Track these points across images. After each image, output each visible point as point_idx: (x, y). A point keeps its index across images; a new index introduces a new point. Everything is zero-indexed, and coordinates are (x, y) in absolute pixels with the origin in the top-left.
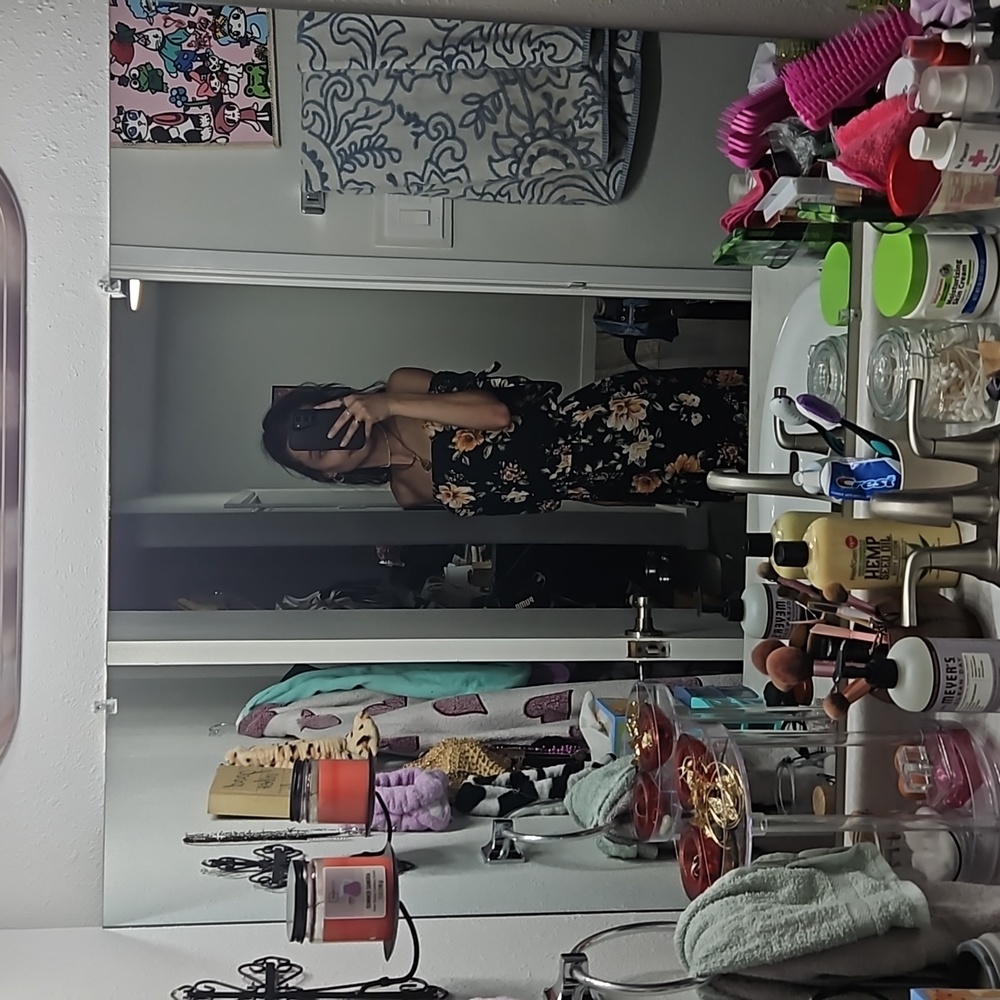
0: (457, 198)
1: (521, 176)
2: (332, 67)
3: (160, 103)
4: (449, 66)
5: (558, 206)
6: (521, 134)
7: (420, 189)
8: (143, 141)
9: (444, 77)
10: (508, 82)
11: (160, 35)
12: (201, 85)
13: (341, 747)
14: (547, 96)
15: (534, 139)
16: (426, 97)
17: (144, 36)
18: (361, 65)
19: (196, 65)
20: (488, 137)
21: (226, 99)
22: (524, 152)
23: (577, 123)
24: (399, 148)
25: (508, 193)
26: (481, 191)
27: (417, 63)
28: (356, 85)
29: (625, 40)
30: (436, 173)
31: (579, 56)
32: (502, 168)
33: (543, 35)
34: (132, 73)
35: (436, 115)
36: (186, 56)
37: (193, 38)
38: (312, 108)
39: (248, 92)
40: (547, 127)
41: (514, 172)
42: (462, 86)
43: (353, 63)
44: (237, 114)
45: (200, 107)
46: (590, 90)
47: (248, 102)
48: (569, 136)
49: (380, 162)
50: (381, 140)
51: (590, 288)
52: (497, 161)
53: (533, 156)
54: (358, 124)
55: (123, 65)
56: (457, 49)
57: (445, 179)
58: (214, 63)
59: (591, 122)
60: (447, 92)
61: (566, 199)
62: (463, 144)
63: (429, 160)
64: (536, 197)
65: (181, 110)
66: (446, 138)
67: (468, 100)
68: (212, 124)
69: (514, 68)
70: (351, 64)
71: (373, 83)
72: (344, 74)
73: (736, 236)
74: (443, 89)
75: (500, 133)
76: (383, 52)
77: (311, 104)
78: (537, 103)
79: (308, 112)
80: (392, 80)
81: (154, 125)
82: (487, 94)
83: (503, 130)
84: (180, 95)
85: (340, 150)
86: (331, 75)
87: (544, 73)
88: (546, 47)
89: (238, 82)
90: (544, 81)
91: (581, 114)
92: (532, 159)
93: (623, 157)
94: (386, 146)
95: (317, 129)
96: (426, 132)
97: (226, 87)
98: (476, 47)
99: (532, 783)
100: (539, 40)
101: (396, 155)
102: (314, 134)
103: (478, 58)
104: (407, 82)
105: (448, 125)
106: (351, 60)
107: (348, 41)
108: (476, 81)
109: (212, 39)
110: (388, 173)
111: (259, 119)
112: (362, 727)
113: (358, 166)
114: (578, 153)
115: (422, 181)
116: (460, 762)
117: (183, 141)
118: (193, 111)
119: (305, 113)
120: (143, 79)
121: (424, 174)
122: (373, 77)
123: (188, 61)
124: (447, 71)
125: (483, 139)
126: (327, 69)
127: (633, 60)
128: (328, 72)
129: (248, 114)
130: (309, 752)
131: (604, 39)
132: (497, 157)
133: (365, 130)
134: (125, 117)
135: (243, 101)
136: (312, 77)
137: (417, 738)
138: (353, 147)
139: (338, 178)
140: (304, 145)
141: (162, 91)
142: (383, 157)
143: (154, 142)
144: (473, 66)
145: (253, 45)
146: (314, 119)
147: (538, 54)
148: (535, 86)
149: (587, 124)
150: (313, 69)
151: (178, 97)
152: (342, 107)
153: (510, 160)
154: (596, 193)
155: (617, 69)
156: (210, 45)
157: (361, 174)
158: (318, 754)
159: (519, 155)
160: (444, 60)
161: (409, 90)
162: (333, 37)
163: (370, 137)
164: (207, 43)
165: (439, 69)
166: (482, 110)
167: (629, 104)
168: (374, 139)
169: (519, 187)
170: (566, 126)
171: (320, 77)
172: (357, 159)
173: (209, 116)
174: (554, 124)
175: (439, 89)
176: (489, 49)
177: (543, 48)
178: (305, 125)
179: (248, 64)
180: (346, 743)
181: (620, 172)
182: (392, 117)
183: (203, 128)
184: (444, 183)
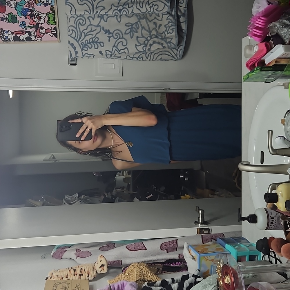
0: (124, 59)
1: (147, 51)
2: (78, 13)
3: (16, 27)
4: (120, 13)
5: (160, 61)
6: (146, 37)
7: (111, 56)
8: (11, 41)
9: (118, 17)
10: (141, 18)
11: (15, 2)
12: (31, 20)
13: (93, 268)
14: (155, 23)
15: (151, 38)
16: (112, 24)
17: (9, 3)
18: (89, 13)
19: (29, 13)
20: (135, 38)
21: (40, 25)
22: (148, 43)
23: (166, 33)
24: (103, 42)
25: (142, 57)
26: (132, 57)
27: (109, 12)
28: (87, 20)
29: (182, 4)
30: (117, 50)
31: (167, 9)
32: (140, 48)
33: (153, 2)
34: (5, 17)
35: (116, 30)
36: (25, 10)
37: (27, 3)
38: (71, 28)
39: (48, 23)
40: (156, 34)
41: (145, 50)
42: (125, 20)
43: (86, 12)
44: (44, 31)
45: (31, 28)
46: (170, 21)
47: (48, 26)
48: (163, 37)
49: (96, 47)
50: (97, 39)
51: (171, 89)
52: (139, 46)
53: (151, 44)
54: (88, 34)
55: (2, 14)
56: (123, 7)
57: (120, 52)
58: (35, 12)
59: (171, 32)
60: (120, 22)
61: (162, 59)
62: (126, 40)
63: (114, 46)
64: (152, 58)
65: (24, 30)
66: (120, 38)
67: (127, 25)
68: (35, 35)
69: (143, 14)
70: (85, 12)
71: (93, 19)
72: (83, 16)
73: (257, 70)
74: (118, 21)
75: (139, 36)
76: (96, 8)
77: (71, 27)
78: (152, 26)
79: (70, 30)
80: (100, 18)
81: (14, 35)
82: (134, 23)
83: (140, 35)
84: (23, 24)
85: (82, 43)
86: (78, 17)
87: (154, 15)
88: (155, 6)
89: (44, 19)
90: (154, 18)
91: (167, 30)
92: (151, 45)
93: (182, 44)
94: (98, 41)
95: (73, 35)
96: (113, 36)
97: (40, 21)
98: (129, 6)
99: (170, 285)
100: (152, 3)
101: (102, 44)
102: (72, 37)
103: (130, 10)
104: (105, 19)
105: (120, 34)
106: (85, 11)
107: (84, 4)
108: (130, 18)
109: (34, 4)
110: (99, 51)
111: (52, 32)
112: (101, 261)
113: (89, 48)
114: (168, 43)
115: (112, 53)
116: (140, 274)
117: (25, 41)
118: (28, 30)
119: (69, 30)
120: (10, 19)
121: (112, 51)
122: (93, 17)
123: (26, 12)
124: (120, 15)
125: (133, 38)
126: (76, 14)
127: (185, 11)
128: (77, 15)
129: (48, 31)
130: (81, 272)
131: (174, 3)
132: (138, 44)
133: (91, 35)
134: (3, 32)
135: (46, 26)
136: (71, 17)
137: (121, 261)
138: (87, 42)
139: (81, 53)
140: (69, 42)
141: (17, 23)
142: (98, 45)
143: (14, 41)
144: (129, 13)
145: (49, 6)
146: (72, 32)
147: (152, 9)
148: (150, 20)
149: (170, 33)
150: (71, 14)
151: (23, 25)
152: (82, 28)
153: (143, 45)
154: (173, 57)
155: (179, 14)
156: (34, 6)
157: (90, 51)
158: (84, 272)
159: (146, 44)
160: (118, 10)
161: (106, 21)
162: (78, 3)
163: (92, 38)
164: (33, 5)
165: (116, 14)
166: (132, 29)
167: (184, 26)
168: (94, 39)
169: (146, 55)
170: (162, 34)
171: (74, 17)
172: (88, 46)
173: (34, 32)
174: (158, 33)
175: (117, 21)
176: (134, 6)
177: (154, 6)
178: (69, 34)
179: (48, 13)
180: (95, 267)
181: (181, 49)
182: (100, 31)
183: (32, 36)
184: (120, 54)
